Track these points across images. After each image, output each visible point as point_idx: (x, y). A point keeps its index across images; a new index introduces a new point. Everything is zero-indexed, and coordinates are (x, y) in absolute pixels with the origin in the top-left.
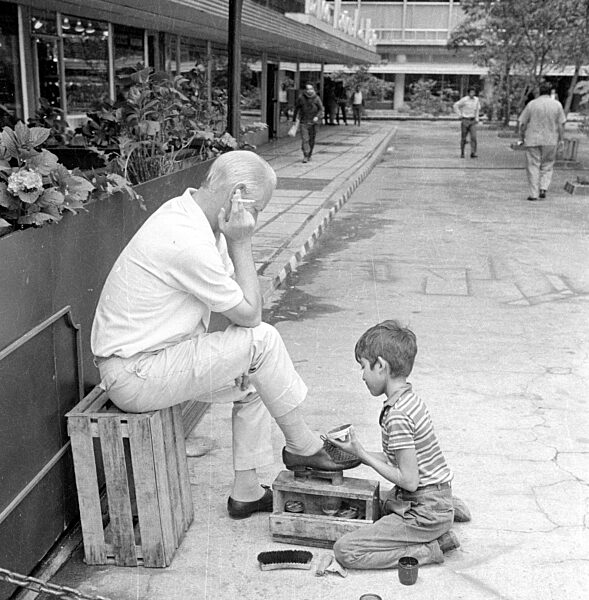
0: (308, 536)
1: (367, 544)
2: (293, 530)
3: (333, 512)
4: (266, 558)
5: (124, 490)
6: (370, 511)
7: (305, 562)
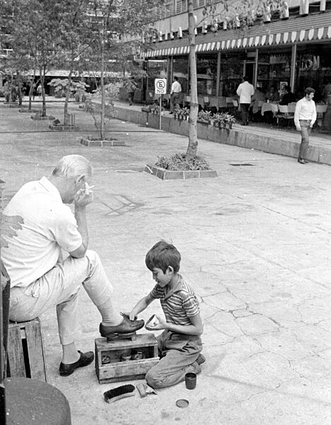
0: (123, 375)
1: (167, 372)
2: (114, 373)
3: (129, 357)
4: (109, 395)
5: (23, 374)
6: (156, 352)
7: (132, 391)
